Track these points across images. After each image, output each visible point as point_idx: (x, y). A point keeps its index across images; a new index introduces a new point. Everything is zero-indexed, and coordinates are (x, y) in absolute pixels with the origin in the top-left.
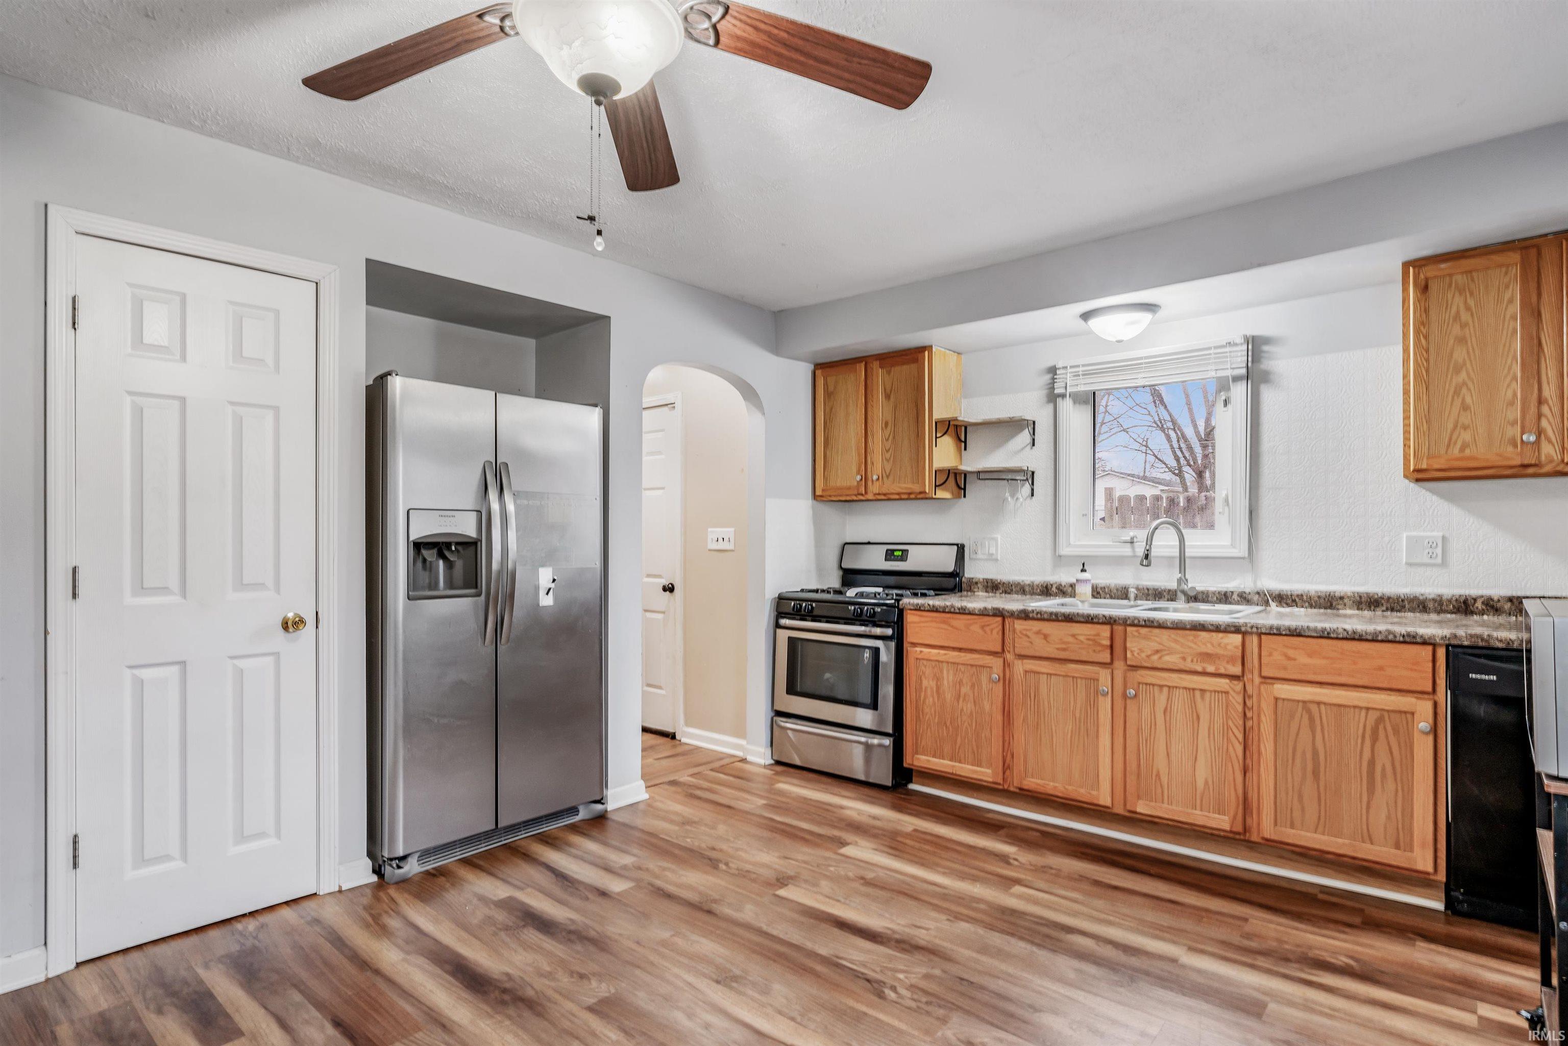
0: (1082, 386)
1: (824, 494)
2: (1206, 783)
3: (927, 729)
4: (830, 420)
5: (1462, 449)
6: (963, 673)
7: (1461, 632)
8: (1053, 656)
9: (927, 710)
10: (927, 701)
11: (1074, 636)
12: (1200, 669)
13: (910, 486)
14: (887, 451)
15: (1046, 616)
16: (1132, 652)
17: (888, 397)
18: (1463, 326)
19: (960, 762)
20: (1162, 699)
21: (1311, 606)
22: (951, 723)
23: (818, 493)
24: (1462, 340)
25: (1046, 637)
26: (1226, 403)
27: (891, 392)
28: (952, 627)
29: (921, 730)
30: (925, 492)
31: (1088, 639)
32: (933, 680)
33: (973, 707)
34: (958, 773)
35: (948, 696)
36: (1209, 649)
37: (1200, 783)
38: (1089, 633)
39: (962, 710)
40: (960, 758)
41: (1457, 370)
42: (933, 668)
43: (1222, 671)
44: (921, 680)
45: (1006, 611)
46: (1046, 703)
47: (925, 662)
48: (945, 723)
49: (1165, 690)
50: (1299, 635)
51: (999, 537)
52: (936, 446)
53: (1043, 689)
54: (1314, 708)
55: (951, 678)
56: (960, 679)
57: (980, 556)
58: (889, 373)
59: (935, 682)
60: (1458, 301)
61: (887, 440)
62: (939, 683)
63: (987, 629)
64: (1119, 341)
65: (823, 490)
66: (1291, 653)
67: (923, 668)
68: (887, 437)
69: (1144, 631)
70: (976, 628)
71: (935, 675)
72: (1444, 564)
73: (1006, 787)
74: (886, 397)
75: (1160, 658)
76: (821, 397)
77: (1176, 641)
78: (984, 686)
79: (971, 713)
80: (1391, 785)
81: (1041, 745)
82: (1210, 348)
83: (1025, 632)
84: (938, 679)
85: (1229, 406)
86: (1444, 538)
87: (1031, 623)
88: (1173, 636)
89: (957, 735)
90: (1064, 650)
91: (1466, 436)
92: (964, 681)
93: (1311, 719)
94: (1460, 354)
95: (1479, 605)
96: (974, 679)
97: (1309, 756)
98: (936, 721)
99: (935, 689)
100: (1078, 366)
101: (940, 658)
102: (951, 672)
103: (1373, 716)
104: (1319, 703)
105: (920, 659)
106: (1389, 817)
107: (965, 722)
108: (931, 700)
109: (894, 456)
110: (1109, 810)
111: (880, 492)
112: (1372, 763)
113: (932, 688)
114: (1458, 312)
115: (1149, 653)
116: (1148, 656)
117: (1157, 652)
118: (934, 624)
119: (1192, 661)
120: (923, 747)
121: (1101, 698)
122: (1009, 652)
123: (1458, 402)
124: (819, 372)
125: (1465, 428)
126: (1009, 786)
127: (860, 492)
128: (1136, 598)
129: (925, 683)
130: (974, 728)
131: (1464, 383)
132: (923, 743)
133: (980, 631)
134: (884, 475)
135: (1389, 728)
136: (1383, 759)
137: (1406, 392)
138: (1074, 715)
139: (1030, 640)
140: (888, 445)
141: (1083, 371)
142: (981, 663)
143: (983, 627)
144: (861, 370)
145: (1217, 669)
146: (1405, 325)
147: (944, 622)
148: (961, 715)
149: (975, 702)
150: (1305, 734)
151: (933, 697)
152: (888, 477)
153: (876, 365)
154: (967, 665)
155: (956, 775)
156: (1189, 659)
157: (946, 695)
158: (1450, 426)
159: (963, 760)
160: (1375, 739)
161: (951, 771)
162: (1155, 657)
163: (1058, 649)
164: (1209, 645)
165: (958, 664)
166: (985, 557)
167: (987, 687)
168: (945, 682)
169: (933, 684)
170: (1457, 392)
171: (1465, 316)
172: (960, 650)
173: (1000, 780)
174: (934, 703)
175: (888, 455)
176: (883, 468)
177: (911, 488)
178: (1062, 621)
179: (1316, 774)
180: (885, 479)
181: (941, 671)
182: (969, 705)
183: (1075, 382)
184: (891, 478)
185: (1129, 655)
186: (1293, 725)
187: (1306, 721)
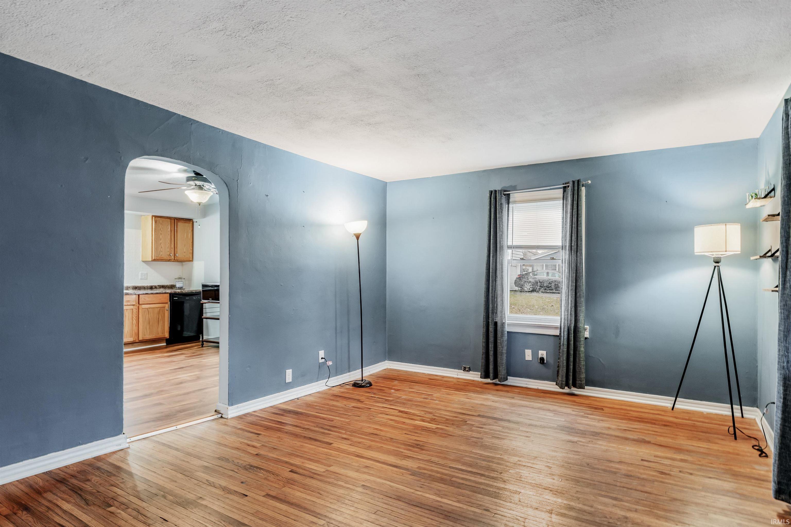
5: (162, 256)
7: (172, 291)
18: (162, 231)
24: (161, 234)
41: (161, 240)
54: (149, 309)
60: (161, 226)
66: (145, 298)
72: (147, 279)
80: (161, 322)
86: (147, 273)
91: (162, 252)
93: (148, 312)
94: (161, 237)
97: (148, 320)
103: (159, 309)
104: (150, 308)
106: (161, 329)
112: (159, 318)
114: (161, 228)
123: (160, 247)
135: (161, 311)
136: (160, 318)
137: (152, 243)
146: (152, 229)
150: (147, 316)
158: (159, 251)
160: (159, 314)
170: (160, 244)
179: (149, 323)
186: (145, 314)
187: (147, 313)
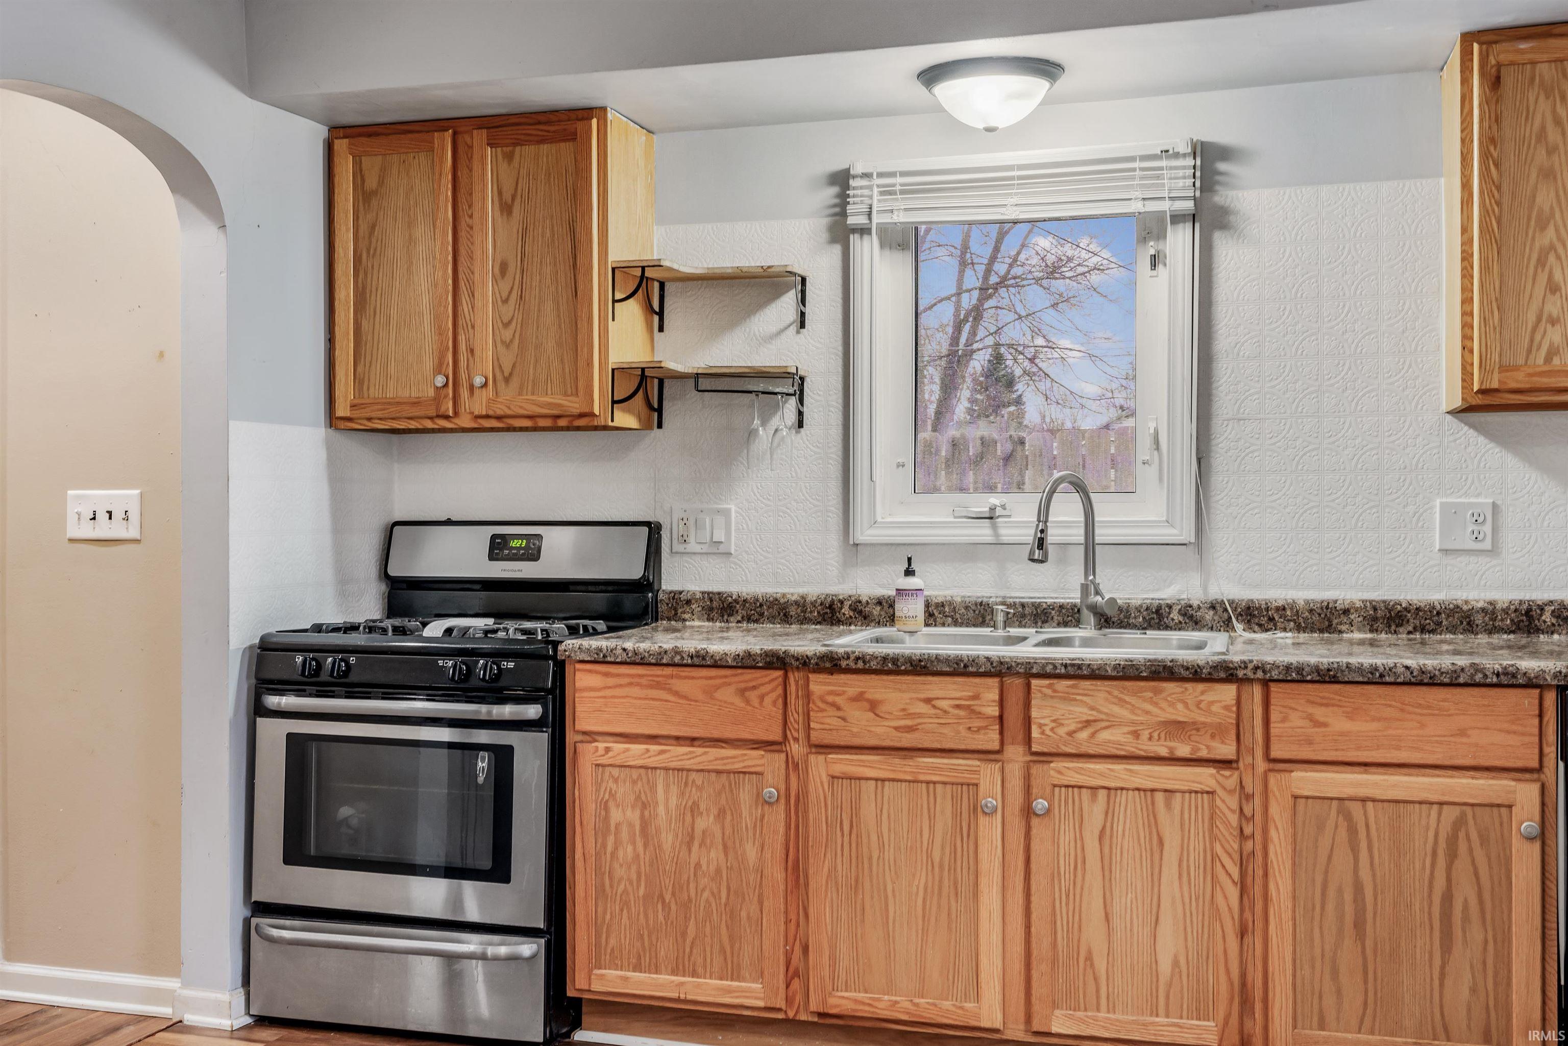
0: (902, 213)
1: (356, 414)
2: (1176, 963)
3: (622, 910)
4: (368, 253)
5: (1548, 359)
6: (700, 789)
8: (887, 743)
9: (620, 872)
10: (621, 853)
11: (928, 701)
12: (1164, 752)
13: (559, 400)
14: (506, 325)
15: (874, 665)
16: (1040, 726)
17: (506, 208)
18: (1551, 151)
19: (694, 974)
20: (1095, 812)
21: (1299, 628)
22: (673, 894)
23: (342, 410)
25: (873, 706)
26: (1154, 261)
27: (514, 198)
28: (676, 694)
29: (608, 917)
30: (592, 415)
31: (958, 707)
32: (633, 807)
33: (722, 856)
34: (689, 997)
35: (668, 840)
36: (1180, 713)
37: (1165, 966)
38: (958, 695)
39: (698, 865)
40: (694, 965)
41: (1542, 226)
42: (634, 782)
43: (1203, 753)
44: (607, 809)
45: (793, 656)
46: (874, 838)
47: (616, 772)
48: (661, 897)
49: (1102, 794)
50: (1335, 680)
51: (733, 508)
52: (613, 320)
53: (868, 810)
54: (1356, 809)
55: (673, 801)
56: (694, 803)
57: (693, 546)
58: (509, 157)
59: (638, 813)
60: (1544, 106)
61: (506, 301)
62: (647, 813)
63: (753, 695)
64: (989, 130)
65: (353, 406)
66: (1322, 714)
67: (611, 784)
68: (505, 295)
69: (1062, 685)
70: (727, 694)
71: (638, 798)
72: (1494, 551)
73: (791, 1014)
74: (502, 211)
75: (1093, 735)
76: (347, 200)
77: (1121, 702)
78: (745, 813)
79: (718, 871)
80: (1476, 934)
81: (863, 921)
82: (1132, 159)
83: (830, 699)
84: (644, 805)
85: (1160, 267)
86: (1495, 506)
87: (843, 678)
88: (1116, 693)
89: (687, 919)
90: (910, 729)
91: (1555, 335)
92: (703, 806)
93: (1352, 830)
95: (1547, 617)
96: (723, 802)
97: (1348, 896)
98: (642, 892)
99: (638, 828)
100: (892, 174)
101: (651, 762)
102: (674, 790)
103: (1451, 814)
104: (1364, 800)
105: (603, 766)
106: (1473, 990)
107: (703, 890)
108: (630, 849)
109: (521, 335)
110: (997, 1036)
111: (491, 413)
112: (1448, 898)
113: (631, 825)
114: (1543, 128)
115: (1073, 727)
116: (1071, 734)
117: (1088, 723)
118: (636, 691)
119: (1150, 738)
120: (612, 950)
121: (983, 820)
122: (796, 740)
123: (1543, 278)
124: (341, 145)
125: (1553, 322)
126: (797, 1012)
127: (442, 410)
128: (1006, 624)
129: (616, 815)
130: (723, 900)
131: (1552, 247)
132: (613, 942)
133: (738, 702)
134: (499, 377)
135: (1474, 836)
136: (1465, 891)
137: (1466, 257)
138: (929, 855)
139: (840, 714)
140: (508, 311)
141: (901, 185)
142: (738, 766)
143: (742, 692)
144: (443, 149)
145: (1195, 750)
146: (1466, 141)
147: (658, 686)
148: (695, 875)
149: (725, 847)
150: (1343, 858)
151: (634, 843)
152: (507, 380)
153: (479, 137)
154: (709, 771)
155: (686, 1001)
156: (1145, 735)
157: (663, 835)
158: (1532, 318)
159: (700, 970)
160: (1452, 855)
161: (675, 995)
162: (1084, 735)
163: (896, 728)
164: (1180, 706)
165: (689, 770)
166: (705, 548)
167: (751, 814)
168: (661, 809)
169: (634, 816)
170: (1541, 262)
171: (1553, 135)
172: (692, 741)
173: (781, 1004)
174: (637, 856)
175: (507, 334)
176: (497, 360)
177: (559, 405)
178: (906, 673)
179: (1359, 925)
180: (501, 384)
181: (653, 788)
182: (713, 854)
183: (887, 206)
184: (515, 382)
185: (1035, 733)
186: (1325, 842)
187: (1343, 833)
